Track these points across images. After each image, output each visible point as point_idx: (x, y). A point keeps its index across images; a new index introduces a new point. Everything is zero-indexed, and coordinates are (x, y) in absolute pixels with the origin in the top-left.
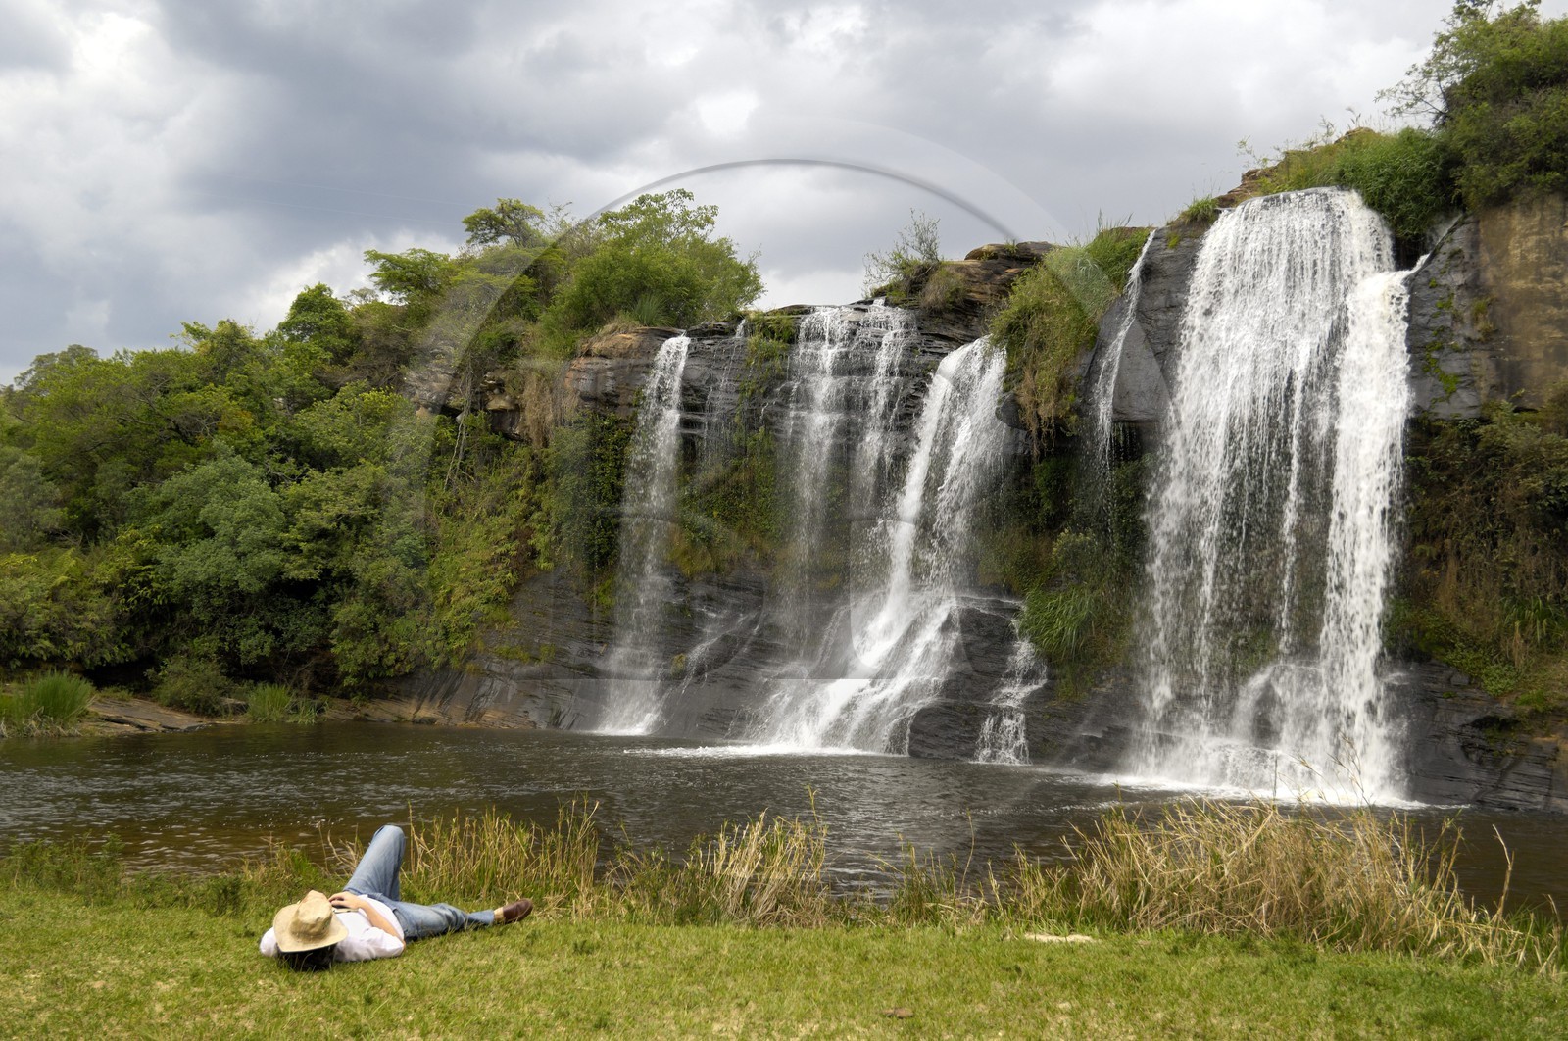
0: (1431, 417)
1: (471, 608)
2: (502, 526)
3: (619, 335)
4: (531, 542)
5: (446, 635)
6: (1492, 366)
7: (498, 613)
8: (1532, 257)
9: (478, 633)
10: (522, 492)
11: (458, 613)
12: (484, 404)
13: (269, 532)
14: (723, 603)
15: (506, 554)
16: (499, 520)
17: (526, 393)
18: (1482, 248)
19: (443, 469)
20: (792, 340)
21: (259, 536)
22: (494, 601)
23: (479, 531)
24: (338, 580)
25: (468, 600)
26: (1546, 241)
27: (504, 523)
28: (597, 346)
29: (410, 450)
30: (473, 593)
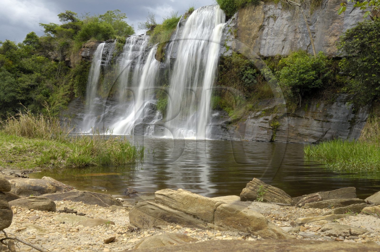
0: (223, 56)
1: (59, 106)
2: (67, 87)
3: (91, 43)
4: (73, 91)
5: (53, 112)
6: (236, 44)
7: (66, 107)
8: (247, 19)
9: (61, 112)
10: (72, 80)
11: (56, 107)
12: (64, 59)
13: (13, 88)
14: (110, 104)
15: (67, 94)
16: (66, 86)
17: (71, 56)
18: (239, 18)
19: (55, 74)
20: (125, 43)
21: (10, 89)
22: (65, 104)
23: (62, 88)
24: (29, 100)
25: (59, 104)
26: (250, 16)
27: (68, 86)
28: (86, 45)
29: (47, 70)
30: (60, 103)
